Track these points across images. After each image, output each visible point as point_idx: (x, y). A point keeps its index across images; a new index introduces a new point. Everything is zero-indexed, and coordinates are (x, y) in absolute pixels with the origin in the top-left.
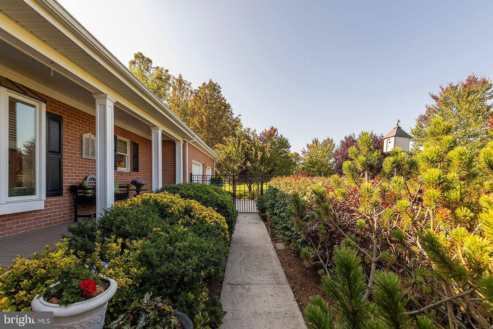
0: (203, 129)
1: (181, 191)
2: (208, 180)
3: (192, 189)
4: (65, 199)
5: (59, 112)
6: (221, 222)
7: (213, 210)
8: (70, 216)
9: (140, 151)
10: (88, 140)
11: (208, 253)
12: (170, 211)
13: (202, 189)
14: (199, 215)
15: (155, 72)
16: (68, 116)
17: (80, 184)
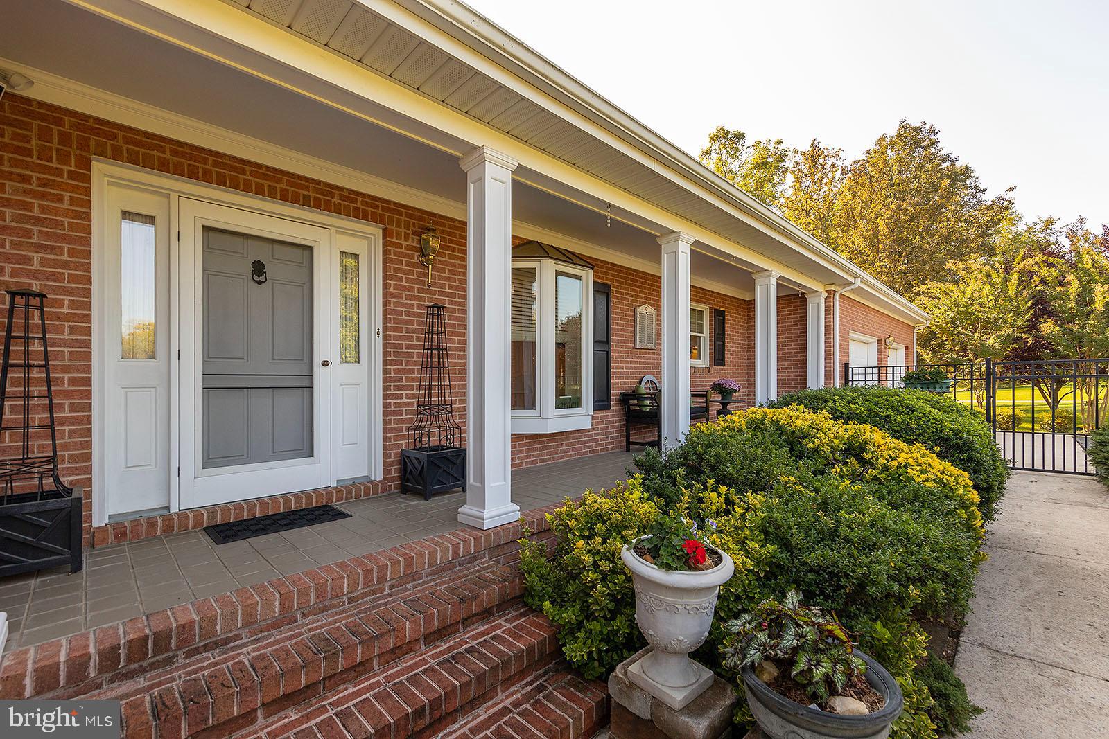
0: (879, 252)
1: (831, 404)
2: (897, 377)
3: (861, 401)
4: (614, 413)
5: (607, 279)
6: (957, 483)
7: (928, 452)
8: (620, 442)
9: (728, 324)
10: (643, 315)
11: (927, 549)
12: (811, 445)
13: (891, 399)
14: (888, 461)
15: (752, 154)
16: (617, 281)
17: (634, 391)
